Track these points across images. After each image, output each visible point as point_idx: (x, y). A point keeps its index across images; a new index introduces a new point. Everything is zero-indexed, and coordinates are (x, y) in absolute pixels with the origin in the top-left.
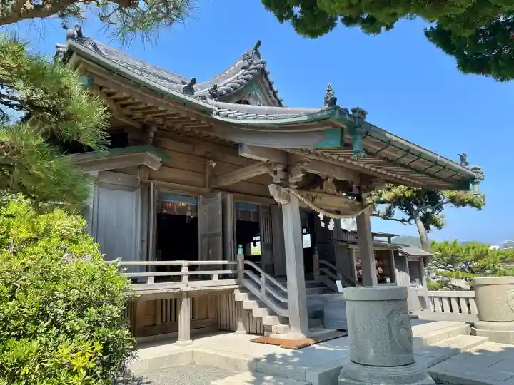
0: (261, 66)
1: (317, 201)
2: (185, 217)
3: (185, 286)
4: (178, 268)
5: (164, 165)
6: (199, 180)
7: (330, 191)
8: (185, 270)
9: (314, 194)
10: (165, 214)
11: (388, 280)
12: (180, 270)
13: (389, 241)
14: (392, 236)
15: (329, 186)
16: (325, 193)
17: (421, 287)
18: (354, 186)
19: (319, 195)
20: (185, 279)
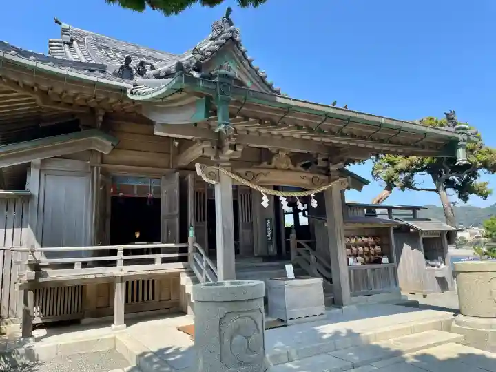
0: (230, 35)
1: (262, 178)
2: (146, 199)
3: (120, 270)
4: (114, 253)
5: (115, 148)
6: (162, 161)
7: (284, 166)
8: (120, 255)
9: (256, 171)
10: (123, 197)
11: (385, 260)
12: (116, 255)
13: (414, 214)
14: (419, 208)
15: (282, 160)
16: (276, 168)
17: (442, 266)
18: (320, 159)
19: (265, 171)
20: (120, 263)
